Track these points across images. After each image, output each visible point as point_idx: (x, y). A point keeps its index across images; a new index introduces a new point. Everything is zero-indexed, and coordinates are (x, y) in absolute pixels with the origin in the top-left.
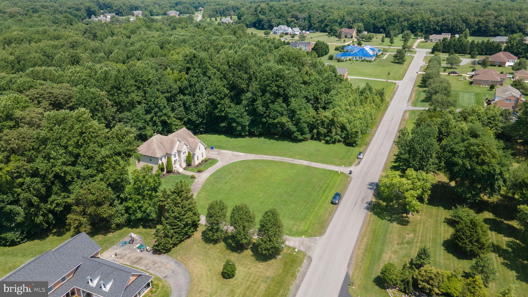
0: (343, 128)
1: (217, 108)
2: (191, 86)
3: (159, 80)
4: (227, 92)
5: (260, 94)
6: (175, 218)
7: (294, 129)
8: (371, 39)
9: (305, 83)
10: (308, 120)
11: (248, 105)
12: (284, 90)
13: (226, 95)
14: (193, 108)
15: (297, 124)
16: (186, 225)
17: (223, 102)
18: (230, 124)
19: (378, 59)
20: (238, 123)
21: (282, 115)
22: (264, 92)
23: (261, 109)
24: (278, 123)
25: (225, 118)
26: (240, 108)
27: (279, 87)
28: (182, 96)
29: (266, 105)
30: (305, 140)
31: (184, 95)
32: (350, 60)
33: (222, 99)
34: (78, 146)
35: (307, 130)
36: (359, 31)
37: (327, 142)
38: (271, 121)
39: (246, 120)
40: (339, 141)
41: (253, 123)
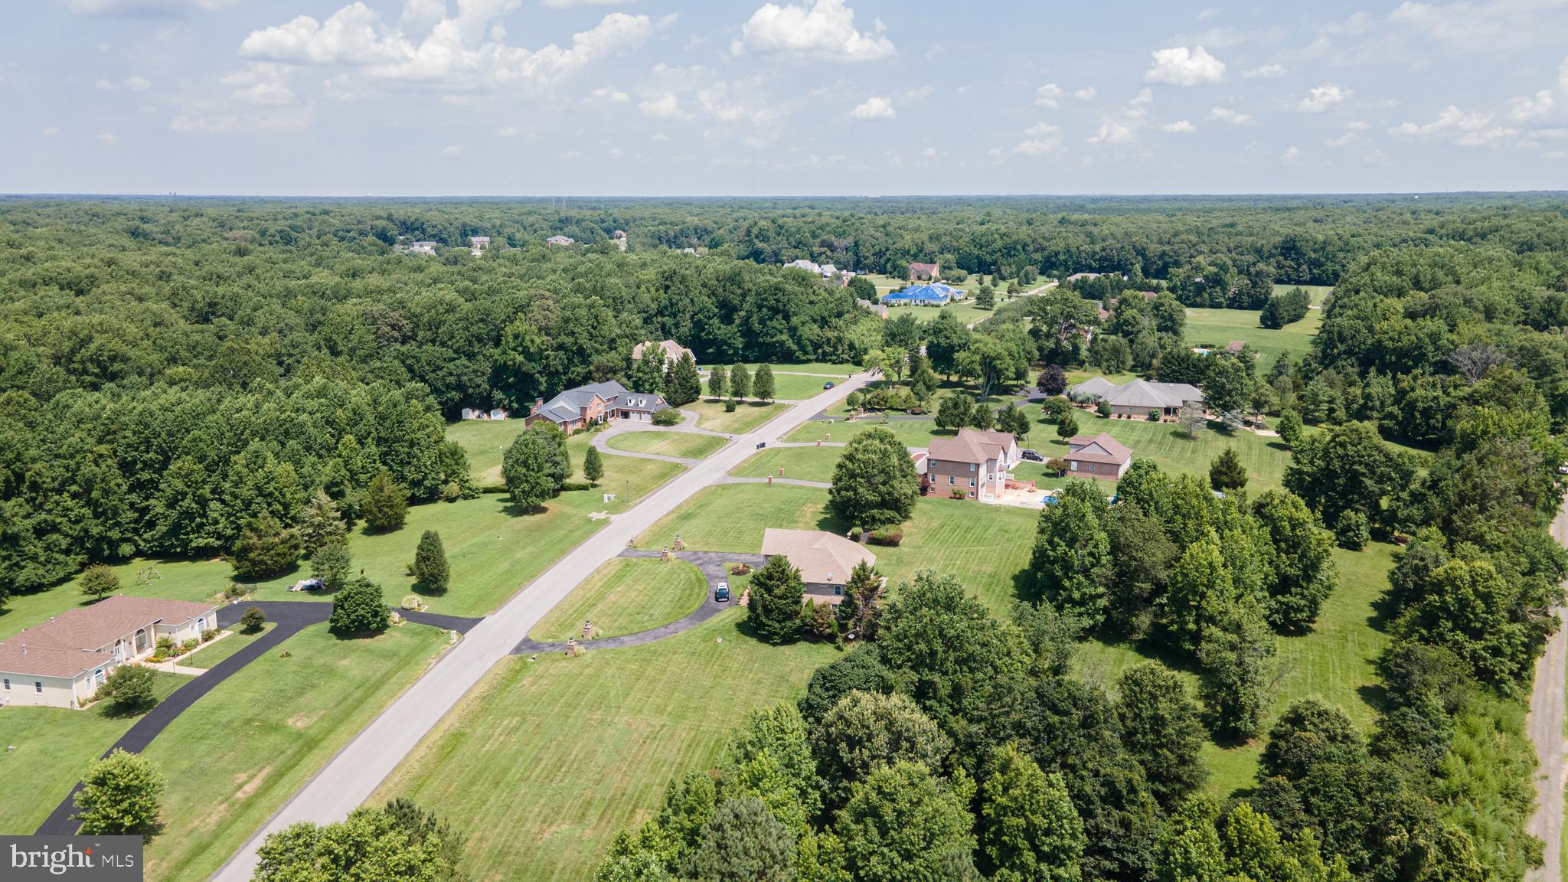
0: (851, 346)
1: (703, 329)
2: (672, 305)
3: (633, 298)
4: (716, 310)
5: (756, 310)
6: (684, 379)
7: (794, 347)
8: (962, 281)
9: (811, 303)
10: (812, 337)
11: (741, 325)
12: (785, 306)
13: (714, 315)
14: (673, 331)
15: (799, 343)
16: (692, 388)
17: (711, 322)
18: (719, 348)
19: (952, 304)
20: (729, 345)
21: (781, 333)
22: (760, 307)
23: (757, 327)
24: (777, 342)
25: (713, 342)
26: (733, 328)
27: (778, 301)
28: (660, 319)
29: (762, 322)
30: (808, 361)
31: (663, 316)
32: (905, 305)
33: (710, 318)
34: (594, 328)
35: (810, 348)
36: (944, 268)
37: (834, 363)
38: (768, 340)
39: (739, 342)
40: (847, 361)
41: (746, 347)
